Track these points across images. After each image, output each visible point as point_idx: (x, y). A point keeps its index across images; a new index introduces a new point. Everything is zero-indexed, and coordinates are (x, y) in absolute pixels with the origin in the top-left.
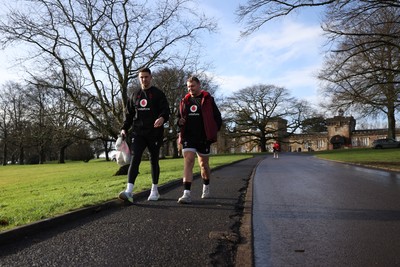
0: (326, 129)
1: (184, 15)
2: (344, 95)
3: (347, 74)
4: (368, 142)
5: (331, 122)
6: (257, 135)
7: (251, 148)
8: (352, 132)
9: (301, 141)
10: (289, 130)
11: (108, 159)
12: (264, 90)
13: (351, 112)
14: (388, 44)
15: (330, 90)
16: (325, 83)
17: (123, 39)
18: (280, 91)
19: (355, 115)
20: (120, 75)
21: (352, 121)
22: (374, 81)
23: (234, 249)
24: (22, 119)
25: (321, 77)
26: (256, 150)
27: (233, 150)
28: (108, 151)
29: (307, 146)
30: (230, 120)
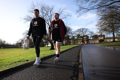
0: (98, 38)
1: (64, 13)
2: (102, 30)
3: (102, 25)
4: (108, 40)
5: (99, 36)
6: (82, 40)
7: (80, 43)
8: (104, 38)
10: (89, 38)
11: (48, 46)
12: (83, 29)
13: (104, 33)
14: (112, 17)
15: (99, 29)
16: (97, 27)
18: (87, 29)
19: (105, 34)
21: (104, 36)
22: (109, 26)
23: (78, 66)
25: (96, 26)
26: (81, 43)
27: (76, 44)
28: (48, 45)
29: (93, 42)
30: (75, 36)
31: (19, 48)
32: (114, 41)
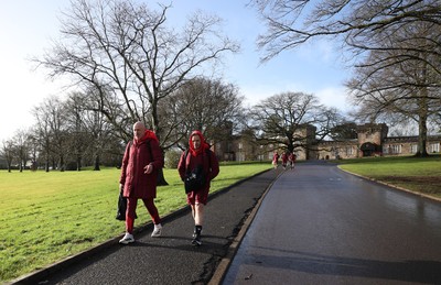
4: (400, 150)
6: (285, 143)
8: (384, 139)
9: (329, 148)
10: (318, 137)
12: (292, 97)
16: (355, 92)
17: (152, 62)
18: (309, 98)
19: (388, 123)
20: (150, 95)
21: (384, 128)
24: (61, 129)
27: (260, 157)
29: (335, 153)
30: (257, 128)
31: (17, 168)
32: (422, 155)
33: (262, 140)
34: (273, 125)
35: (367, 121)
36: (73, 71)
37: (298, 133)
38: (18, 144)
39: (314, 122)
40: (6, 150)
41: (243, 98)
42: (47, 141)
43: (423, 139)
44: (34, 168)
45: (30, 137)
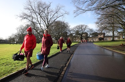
0: (98, 36)
4: (108, 39)
5: (99, 34)
6: (80, 37)
8: (104, 36)
9: (91, 39)
10: (88, 36)
16: (97, 25)
17: (47, 16)
18: (86, 26)
19: (105, 32)
20: (47, 25)
21: (104, 34)
24: (24, 33)
25: (96, 23)
26: (80, 41)
27: (74, 41)
30: (73, 34)
31: (12, 44)
32: (113, 41)
33: (75, 37)
34: (77, 33)
35: (100, 32)
36: (27, 19)
37: (83, 35)
38: (12, 37)
39: (87, 32)
40: (9, 39)
41: (70, 26)
42: (20, 37)
43: (113, 36)
44: (17, 43)
45: (16, 35)
